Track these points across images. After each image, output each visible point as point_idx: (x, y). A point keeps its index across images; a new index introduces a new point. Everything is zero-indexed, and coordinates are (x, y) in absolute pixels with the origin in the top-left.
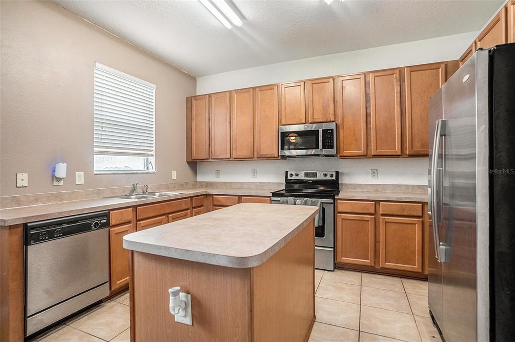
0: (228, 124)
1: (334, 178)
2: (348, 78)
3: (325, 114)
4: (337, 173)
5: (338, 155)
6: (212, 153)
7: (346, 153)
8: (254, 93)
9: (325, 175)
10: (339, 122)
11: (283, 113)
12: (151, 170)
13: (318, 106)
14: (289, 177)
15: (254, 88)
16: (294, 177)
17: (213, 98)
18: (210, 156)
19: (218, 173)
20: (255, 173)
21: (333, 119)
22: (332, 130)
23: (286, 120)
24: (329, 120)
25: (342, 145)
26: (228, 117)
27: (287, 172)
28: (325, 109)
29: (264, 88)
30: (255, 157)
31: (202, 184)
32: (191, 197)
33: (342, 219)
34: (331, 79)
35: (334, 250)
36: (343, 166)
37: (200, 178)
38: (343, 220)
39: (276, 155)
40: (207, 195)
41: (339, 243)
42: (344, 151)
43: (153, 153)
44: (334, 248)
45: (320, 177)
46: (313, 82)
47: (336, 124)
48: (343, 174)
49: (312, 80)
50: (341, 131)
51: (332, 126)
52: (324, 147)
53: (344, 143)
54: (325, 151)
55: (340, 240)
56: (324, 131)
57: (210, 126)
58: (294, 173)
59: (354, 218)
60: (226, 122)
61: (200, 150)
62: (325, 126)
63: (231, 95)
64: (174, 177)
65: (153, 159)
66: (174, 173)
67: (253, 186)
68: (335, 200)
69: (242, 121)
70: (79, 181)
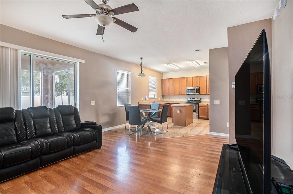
2: (202, 77)
4: (200, 98)
5: (200, 94)
7: (202, 94)
9: (197, 99)
10: (200, 87)
11: (187, 84)
13: (195, 83)
15: (180, 78)
17: (169, 80)
18: (169, 94)
20: (180, 98)
23: (188, 86)
24: (198, 86)
26: (173, 85)
27: (188, 98)
28: (197, 84)
29: (182, 78)
30: (180, 94)
31: (165, 101)
32: (166, 104)
34: (199, 77)
35: (198, 115)
36: (201, 97)
37: (164, 100)
38: (201, 108)
39: (185, 94)
40: (169, 104)
41: (199, 113)
45: (196, 99)
46: (195, 77)
48: (202, 98)
50: (201, 89)
52: (197, 92)
53: (201, 92)
57: (168, 87)
58: (190, 98)
59: (203, 108)
61: (165, 92)
62: (197, 88)
63: (174, 79)
64: (160, 99)
65: (156, 95)
66: (160, 98)
67: (179, 102)
68: (198, 104)
69: (177, 86)
70: (148, 100)
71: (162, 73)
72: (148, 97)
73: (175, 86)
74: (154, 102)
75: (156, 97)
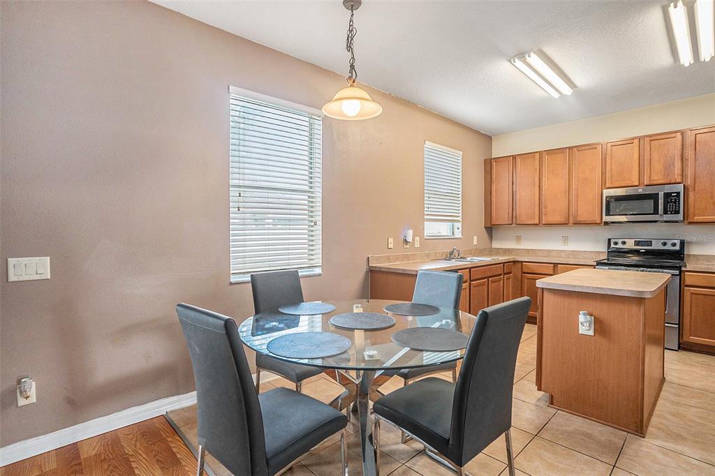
0: (537, 187)
1: (677, 248)
2: (705, 130)
3: (668, 174)
4: (682, 241)
5: (686, 222)
6: (516, 218)
7: (697, 218)
8: (571, 154)
9: (665, 244)
10: (689, 182)
11: (608, 175)
12: (457, 236)
13: (658, 166)
14: (612, 246)
15: (570, 148)
16: (620, 246)
17: (518, 160)
18: (514, 221)
19: (518, 239)
20: (565, 239)
21: (680, 181)
22: (678, 193)
23: (612, 182)
24: (673, 181)
25: (691, 210)
26: (537, 180)
27: (609, 240)
28: (668, 168)
29: (583, 148)
30: (571, 222)
32: (504, 263)
33: (692, 293)
34: (679, 134)
35: (679, 327)
36: (689, 233)
37: (495, 244)
38: (693, 295)
39: (598, 221)
40: (515, 262)
42: (694, 216)
43: (459, 219)
44: (679, 324)
45: (656, 246)
46: (652, 138)
47: (684, 186)
48: (691, 243)
49: (650, 136)
50: (691, 194)
51: (680, 188)
52: (666, 212)
53: (694, 207)
54: (666, 217)
55: (688, 317)
56: (667, 195)
57: (514, 190)
58: (620, 241)
59: (710, 293)
60: (534, 186)
61: (501, 215)
62: (668, 189)
63: (541, 156)
64: (475, 243)
65: (459, 225)
66: (475, 238)
67: (563, 255)
68: (680, 272)
69: (555, 184)
70: (417, 245)
71: (486, 138)
72: (419, 231)
73: (544, 187)
74: (451, 253)
75: (458, 234)
